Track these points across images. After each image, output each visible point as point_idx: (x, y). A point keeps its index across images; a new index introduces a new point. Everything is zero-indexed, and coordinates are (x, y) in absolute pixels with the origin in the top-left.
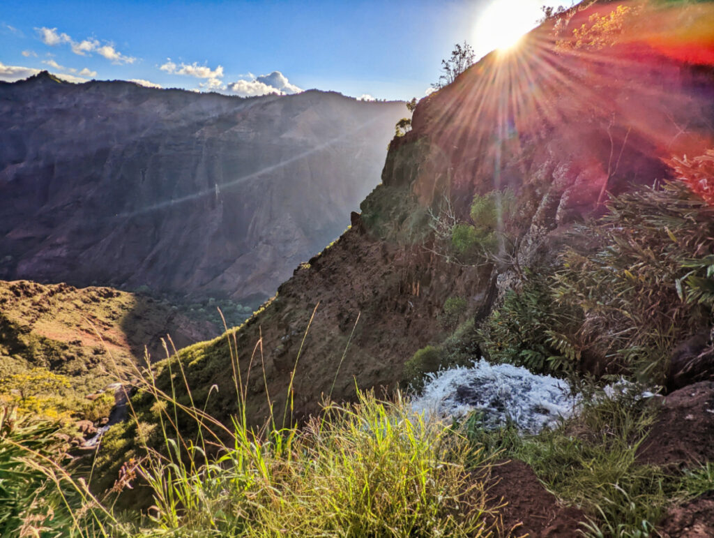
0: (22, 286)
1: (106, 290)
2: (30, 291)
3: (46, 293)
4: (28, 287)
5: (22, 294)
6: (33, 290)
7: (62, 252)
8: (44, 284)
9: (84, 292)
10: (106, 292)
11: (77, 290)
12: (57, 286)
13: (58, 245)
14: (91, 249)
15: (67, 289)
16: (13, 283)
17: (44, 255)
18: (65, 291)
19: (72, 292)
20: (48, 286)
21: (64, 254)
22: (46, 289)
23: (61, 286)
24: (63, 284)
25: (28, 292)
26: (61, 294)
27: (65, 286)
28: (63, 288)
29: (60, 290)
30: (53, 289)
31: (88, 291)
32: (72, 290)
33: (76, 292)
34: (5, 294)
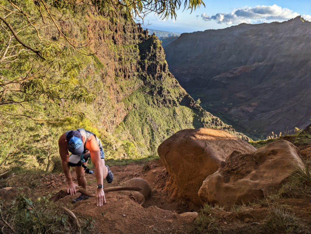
0: (216, 120)
1: (247, 138)
2: (218, 123)
3: (223, 127)
4: (218, 121)
5: (214, 123)
6: (219, 123)
7: (250, 110)
8: (224, 123)
9: (237, 134)
10: (246, 139)
11: (235, 132)
12: (228, 126)
13: (252, 106)
14: (264, 114)
15: (232, 129)
16: (215, 117)
17: (244, 108)
18: (230, 130)
19: (233, 132)
20: (225, 124)
21: (251, 111)
22: (224, 125)
23: (230, 126)
24: (231, 126)
25: (217, 123)
26: (228, 130)
27: (232, 128)
28: (230, 128)
29: (229, 129)
30: (226, 127)
31: (239, 134)
32: (233, 131)
33: (234, 133)
34: (209, 120)
